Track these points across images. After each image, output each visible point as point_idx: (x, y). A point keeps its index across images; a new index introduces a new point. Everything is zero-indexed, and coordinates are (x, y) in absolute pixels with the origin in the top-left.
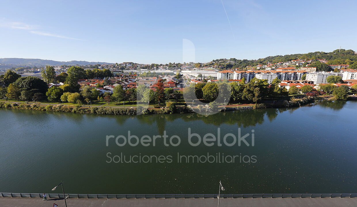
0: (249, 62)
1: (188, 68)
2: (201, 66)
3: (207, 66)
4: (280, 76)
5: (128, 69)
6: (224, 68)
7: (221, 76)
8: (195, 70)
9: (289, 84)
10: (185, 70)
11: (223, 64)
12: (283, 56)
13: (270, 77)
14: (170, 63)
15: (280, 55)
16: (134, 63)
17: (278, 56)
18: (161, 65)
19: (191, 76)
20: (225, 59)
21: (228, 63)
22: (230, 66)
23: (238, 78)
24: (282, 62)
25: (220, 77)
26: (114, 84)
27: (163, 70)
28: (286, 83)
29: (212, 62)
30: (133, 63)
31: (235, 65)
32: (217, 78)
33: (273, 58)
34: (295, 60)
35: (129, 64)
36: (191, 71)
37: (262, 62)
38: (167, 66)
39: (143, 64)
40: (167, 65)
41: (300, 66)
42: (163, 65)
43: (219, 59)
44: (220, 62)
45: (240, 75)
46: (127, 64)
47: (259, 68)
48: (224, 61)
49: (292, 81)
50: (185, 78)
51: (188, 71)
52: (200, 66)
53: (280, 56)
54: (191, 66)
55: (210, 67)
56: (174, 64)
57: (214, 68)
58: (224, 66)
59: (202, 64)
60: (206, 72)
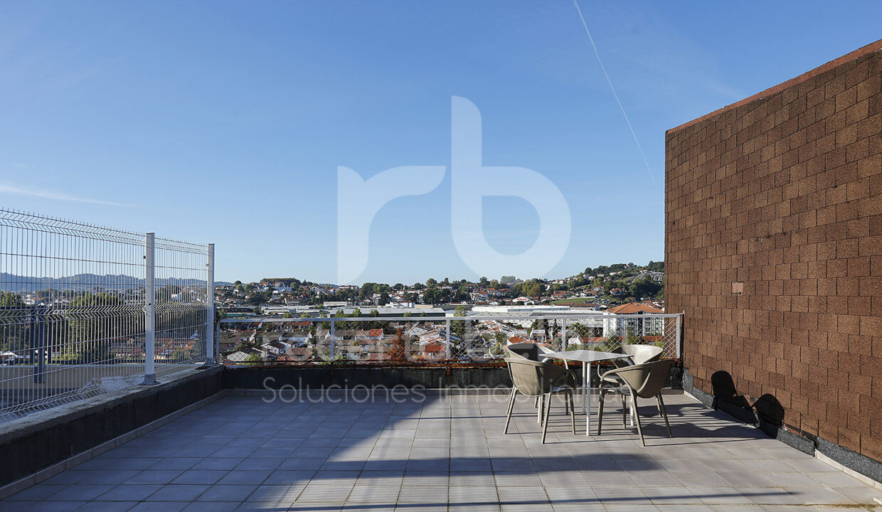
1: (496, 296)
2: (543, 289)
3: (565, 288)
5: (280, 303)
6: (629, 295)
7: (618, 323)
8: (522, 303)
10: (486, 304)
11: (624, 281)
14: (432, 282)
16: (302, 282)
18: (399, 287)
19: (509, 324)
20: (631, 265)
21: (641, 277)
22: (648, 290)
25: (614, 327)
26: (232, 353)
27: (405, 304)
29: (582, 275)
30: (298, 282)
32: (602, 329)
35: (281, 286)
36: (509, 307)
38: (418, 292)
39: (333, 286)
40: (419, 287)
42: (407, 288)
43: (609, 266)
44: (611, 274)
46: (277, 285)
48: (626, 270)
50: (485, 331)
51: (496, 309)
52: (540, 290)
54: (507, 292)
55: (577, 294)
56: (446, 282)
57: (591, 295)
58: (627, 288)
59: (546, 283)
60: (560, 309)
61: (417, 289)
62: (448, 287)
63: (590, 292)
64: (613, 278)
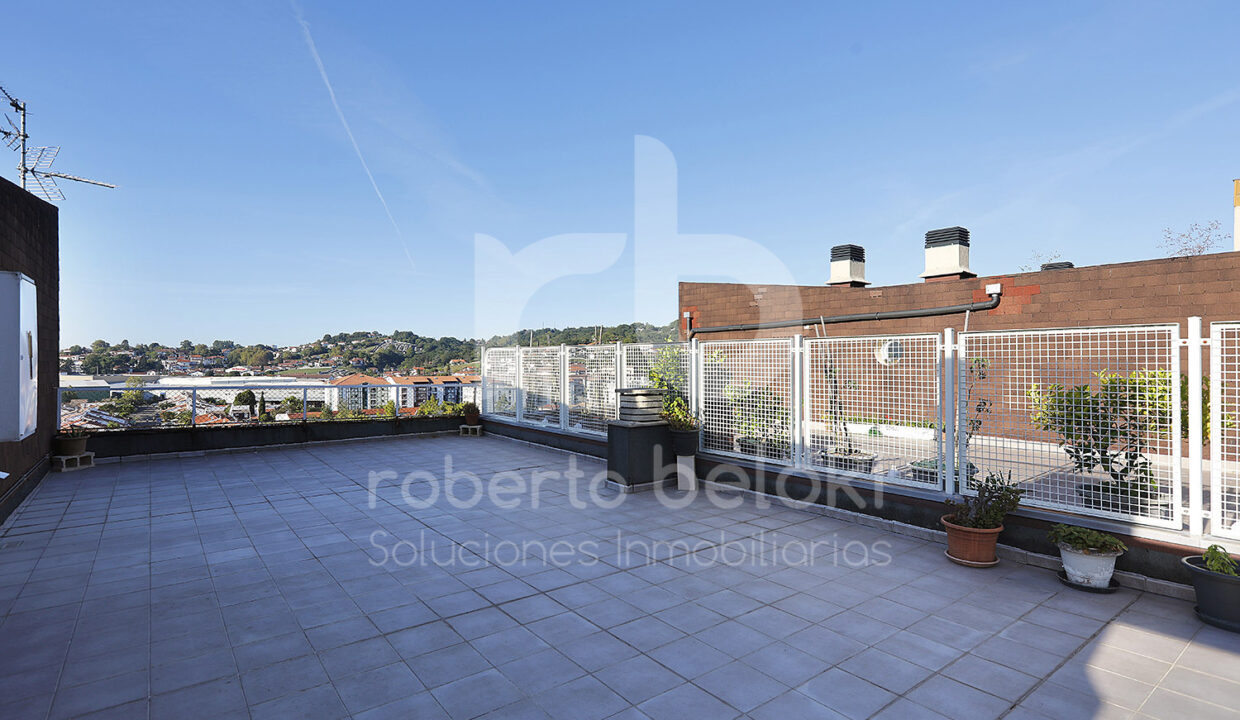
1: (202, 365)
2: (270, 357)
3: (298, 357)
6: (371, 365)
7: (340, 396)
8: (237, 374)
10: (184, 374)
11: (367, 350)
14: (103, 345)
19: (209, 400)
20: (375, 333)
21: (385, 348)
22: (391, 360)
23: (404, 402)
25: (335, 401)
29: (319, 342)
31: (413, 354)
32: (322, 403)
36: (217, 379)
38: (75, 358)
43: (351, 334)
44: (354, 342)
45: (411, 392)
48: (372, 339)
50: (169, 409)
51: (199, 380)
52: (267, 359)
54: (220, 358)
55: (311, 364)
56: (125, 345)
57: (327, 365)
58: (369, 358)
59: (276, 350)
60: (284, 381)
61: (73, 354)
62: (127, 352)
63: (326, 362)
64: (355, 347)
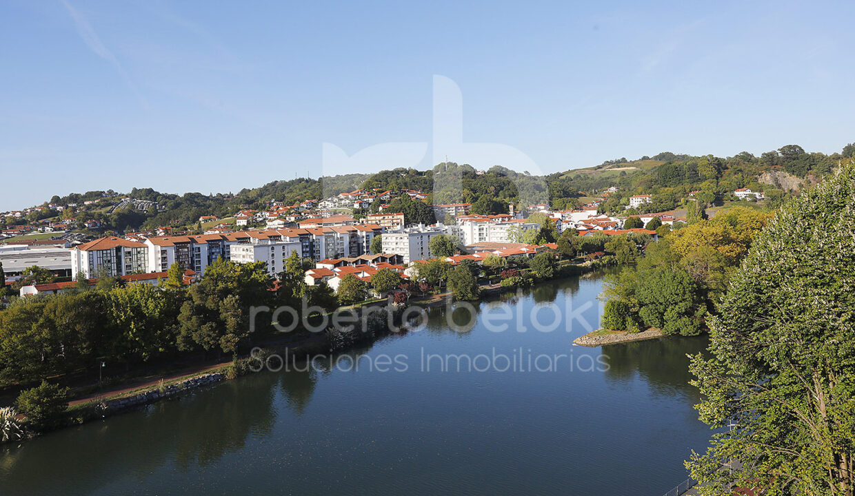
0: (208, 202)
3: (24, 222)
4: (312, 245)
6: (109, 227)
7: (91, 263)
9: (337, 269)
11: (103, 211)
12: (315, 182)
13: (278, 250)
15: (306, 177)
17: (301, 180)
20: (110, 192)
21: (123, 207)
22: (132, 221)
23: (164, 265)
24: (314, 201)
25: (85, 267)
28: (329, 267)
29: (47, 205)
31: (156, 213)
32: (70, 271)
33: (285, 186)
34: (349, 192)
37: (252, 201)
41: (363, 211)
43: (83, 193)
44: (86, 203)
45: (172, 254)
47: (243, 223)
48: (107, 199)
49: (346, 259)
53: (307, 181)
55: (40, 229)
57: (60, 229)
58: (106, 219)
60: (14, 249)
63: (58, 226)
64: (89, 208)
